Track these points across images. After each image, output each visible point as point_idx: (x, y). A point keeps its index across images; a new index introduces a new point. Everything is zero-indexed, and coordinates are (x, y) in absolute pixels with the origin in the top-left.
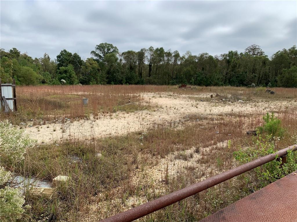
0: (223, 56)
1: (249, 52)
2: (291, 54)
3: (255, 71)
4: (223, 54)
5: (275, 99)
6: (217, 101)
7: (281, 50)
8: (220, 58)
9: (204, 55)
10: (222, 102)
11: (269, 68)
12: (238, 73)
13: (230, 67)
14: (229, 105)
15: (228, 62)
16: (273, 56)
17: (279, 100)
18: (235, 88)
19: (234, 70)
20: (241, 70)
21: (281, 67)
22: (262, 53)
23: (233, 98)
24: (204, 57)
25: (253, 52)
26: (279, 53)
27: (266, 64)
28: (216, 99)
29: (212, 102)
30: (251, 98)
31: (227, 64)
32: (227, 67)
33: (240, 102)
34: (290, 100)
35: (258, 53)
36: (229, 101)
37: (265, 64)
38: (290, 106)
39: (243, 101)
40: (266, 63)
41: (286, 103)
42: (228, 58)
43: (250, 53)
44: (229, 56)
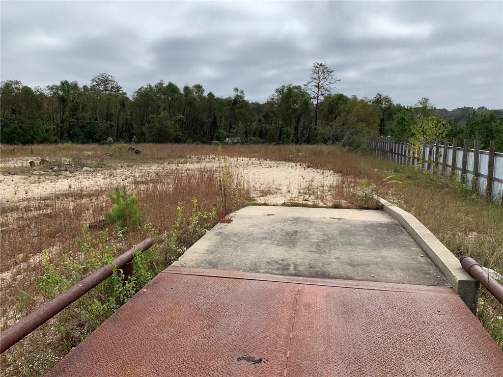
0: (52, 88)
1: (98, 85)
2: (158, 93)
3: (109, 117)
4: (51, 85)
5: (141, 161)
6: (43, 172)
7: (145, 86)
8: (47, 92)
9: (12, 84)
10: (53, 174)
11: (131, 112)
12: (82, 121)
13: (67, 108)
14: (66, 177)
15: (62, 100)
16: (135, 94)
17: (147, 163)
18: (80, 146)
19: (74, 115)
20: (88, 115)
21: (148, 112)
22: (118, 89)
23: (73, 165)
24: (13, 88)
25: (105, 85)
26: (143, 89)
27: (126, 107)
28: (40, 169)
29: (33, 174)
30: (105, 162)
31: (62, 105)
32: (62, 110)
33: (86, 171)
34: (163, 161)
35: (112, 87)
36: (66, 170)
37: (124, 106)
38: (161, 171)
39: (91, 168)
40: (124, 104)
41: (156, 167)
42: (61, 93)
43: (100, 86)
44: (63, 89)
